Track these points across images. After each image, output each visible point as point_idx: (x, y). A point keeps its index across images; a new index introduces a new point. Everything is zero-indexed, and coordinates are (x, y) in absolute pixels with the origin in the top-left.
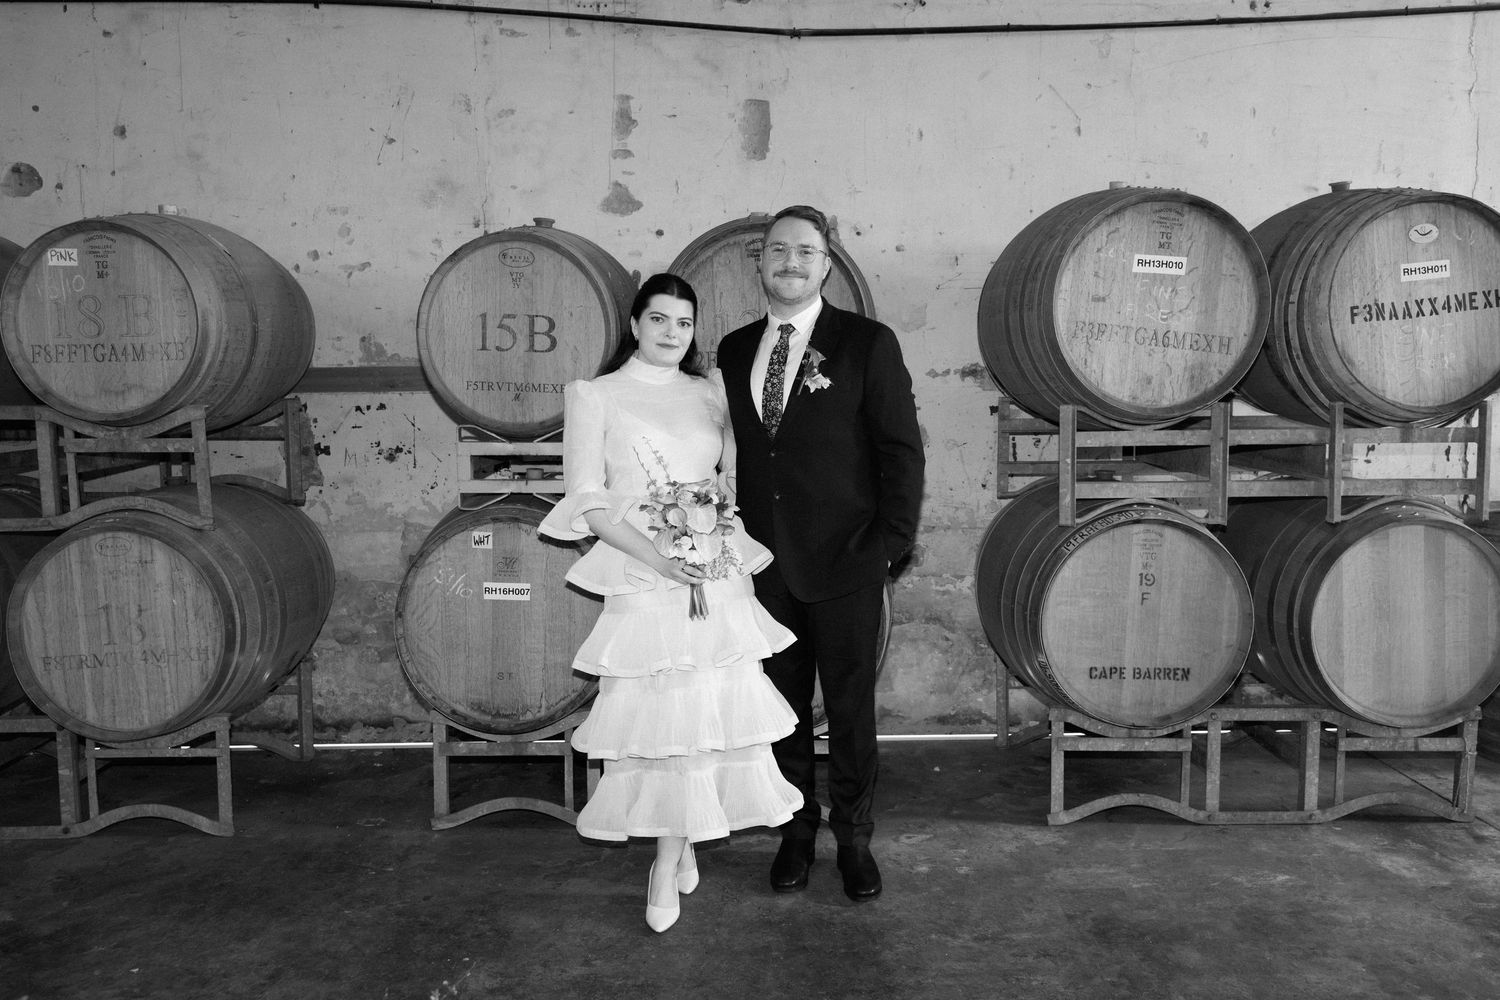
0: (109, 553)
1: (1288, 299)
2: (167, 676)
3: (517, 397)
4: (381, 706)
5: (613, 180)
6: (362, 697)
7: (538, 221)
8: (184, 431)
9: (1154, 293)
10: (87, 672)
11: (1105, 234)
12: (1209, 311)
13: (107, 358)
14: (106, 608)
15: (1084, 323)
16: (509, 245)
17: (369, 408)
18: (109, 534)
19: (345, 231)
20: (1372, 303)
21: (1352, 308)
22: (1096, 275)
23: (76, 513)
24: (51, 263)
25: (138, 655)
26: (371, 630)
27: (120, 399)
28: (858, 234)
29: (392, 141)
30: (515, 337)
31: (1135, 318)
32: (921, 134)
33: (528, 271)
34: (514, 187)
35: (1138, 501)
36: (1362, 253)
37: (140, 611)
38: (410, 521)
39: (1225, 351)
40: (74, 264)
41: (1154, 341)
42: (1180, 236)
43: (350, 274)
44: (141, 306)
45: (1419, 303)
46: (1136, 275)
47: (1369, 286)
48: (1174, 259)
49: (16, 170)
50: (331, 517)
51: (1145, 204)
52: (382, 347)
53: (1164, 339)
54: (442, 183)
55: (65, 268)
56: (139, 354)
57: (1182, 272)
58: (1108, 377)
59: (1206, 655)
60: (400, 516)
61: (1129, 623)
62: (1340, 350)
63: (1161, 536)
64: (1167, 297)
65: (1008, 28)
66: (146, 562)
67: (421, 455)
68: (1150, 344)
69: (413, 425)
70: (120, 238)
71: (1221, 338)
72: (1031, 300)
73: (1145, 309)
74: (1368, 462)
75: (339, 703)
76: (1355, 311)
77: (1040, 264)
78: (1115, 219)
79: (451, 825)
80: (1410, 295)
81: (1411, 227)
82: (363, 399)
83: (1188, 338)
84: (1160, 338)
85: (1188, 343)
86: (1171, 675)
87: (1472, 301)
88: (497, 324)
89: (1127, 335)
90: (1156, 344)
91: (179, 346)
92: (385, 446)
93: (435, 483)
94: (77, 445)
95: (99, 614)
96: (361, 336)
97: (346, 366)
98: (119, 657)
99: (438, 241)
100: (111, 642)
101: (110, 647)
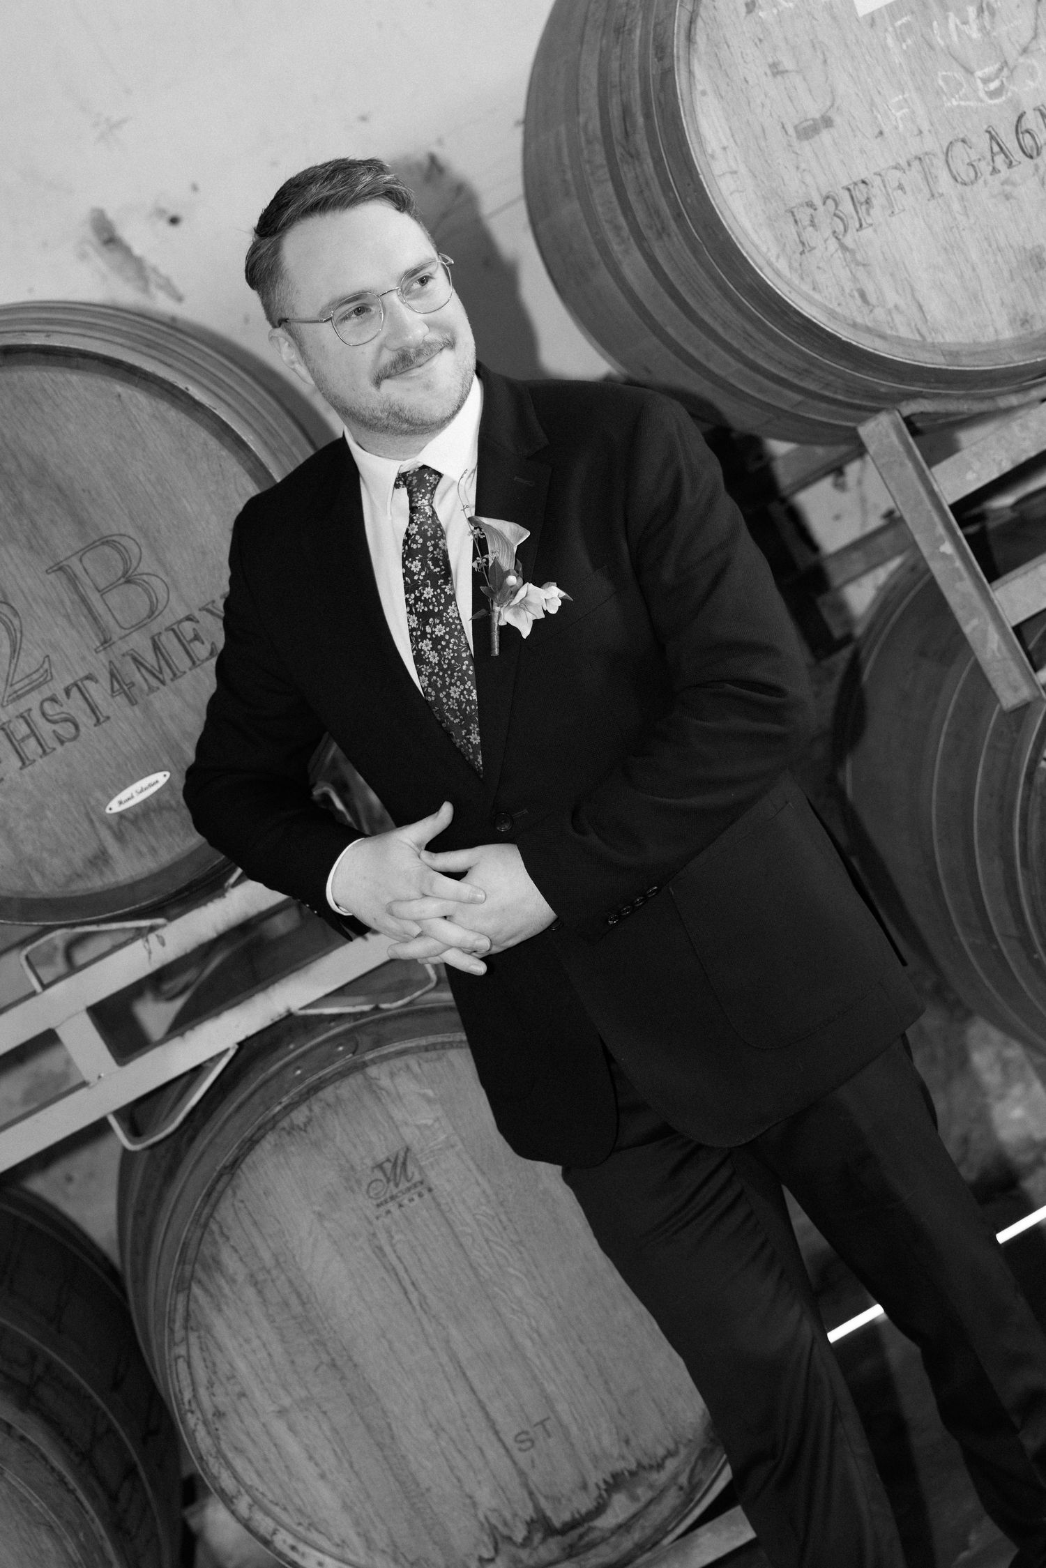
9: (938, 40)
15: (810, 205)
22: (776, 70)
28: (174, 221)
31: (925, 127)
41: (1000, 159)
53: (1020, 141)
58: (936, 308)
64: (976, 35)
68: (995, 171)
72: (654, 212)
73: (939, 93)
77: (626, 112)
84: (1011, 144)
89: (928, 178)
90: (1010, 165)
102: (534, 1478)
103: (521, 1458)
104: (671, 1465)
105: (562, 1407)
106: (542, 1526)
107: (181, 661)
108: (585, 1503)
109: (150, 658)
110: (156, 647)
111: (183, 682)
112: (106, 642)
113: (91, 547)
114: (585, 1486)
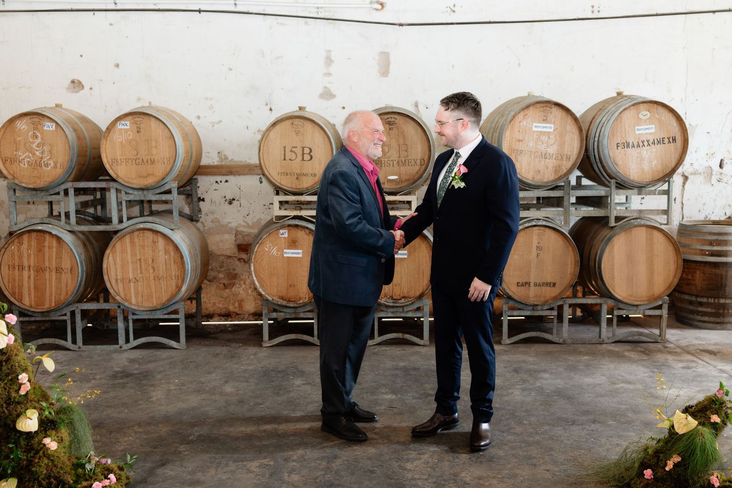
0: (141, 239)
1: (594, 139)
2: (163, 286)
3: (297, 178)
4: (225, 308)
5: (324, 86)
6: (218, 304)
7: (300, 108)
8: (169, 192)
9: (541, 138)
10: (132, 284)
11: (522, 115)
12: (562, 145)
13: (140, 164)
14: (140, 260)
15: (514, 150)
16: (294, 120)
17: (221, 182)
18: (141, 232)
19: (211, 107)
20: (624, 142)
21: (617, 144)
22: (519, 131)
23: (126, 223)
24: (119, 127)
25: (152, 278)
26: (221, 276)
27: (145, 179)
28: (427, 108)
29: (231, 69)
30: (296, 155)
31: (534, 148)
32: (453, 66)
33: (301, 130)
34: (282, 89)
35: (536, 218)
36: (621, 122)
37: (153, 261)
38: (238, 229)
39: (568, 160)
40: (128, 127)
42: (551, 117)
43: (213, 126)
44: (154, 144)
45: (643, 142)
46: (534, 131)
47: (624, 136)
48: (550, 125)
49: (73, 82)
50: (205, 228)
51: (537, 105)
52: (226, 156)
53: (545, 156)
54: (252, 87)
55: (124, 129)
57: (552, 130)
58: (523, 171)
59: (562, 277)
60: (234, 227)
61: (532, 265)
62: (612, 160)
63: (544, 231)
64: (546, 140)
65: (490, 23)
66: (155, 243)
67: (244, 202)
68: (539, 158)
69: (240, 189)
70: (146, 117)
71: (567, 155)
73: (538, 145)
74: (642, 204)
75: (208, 306)
76: (618, 145)
77: (498, 127)
78: (526, 110)
79: (270, 345)
80: (639, 139)
81: (640, 113)
82: (219, 178)
83: (554, 155)
84: (543, 156)
85: (554, 157)
86: (549, 285)
87: (663, 141)
88: (290, 150)
89: (531, 154)
90: (542, 158)
91: (168, 159)
92: (228, 198)
93: (249, 213)
94: (127, 197)
95: (137, 262)
96: (218, 152)
97: (212, 164)
98: (144, 278)
99: (250, 112)
100: (141, 273)
101: (141, 275)
102: (394, 290)
103: (394, 287)
104: (412, 299)
105: (402, 284)
106: (392, 297)
107: (407, 164)
108: (398, 298)
109: (403, 162)
110: (405, 161)
111: (406, 167)
112: (399, 157)
113: (404, 144)
114: (400, 295)
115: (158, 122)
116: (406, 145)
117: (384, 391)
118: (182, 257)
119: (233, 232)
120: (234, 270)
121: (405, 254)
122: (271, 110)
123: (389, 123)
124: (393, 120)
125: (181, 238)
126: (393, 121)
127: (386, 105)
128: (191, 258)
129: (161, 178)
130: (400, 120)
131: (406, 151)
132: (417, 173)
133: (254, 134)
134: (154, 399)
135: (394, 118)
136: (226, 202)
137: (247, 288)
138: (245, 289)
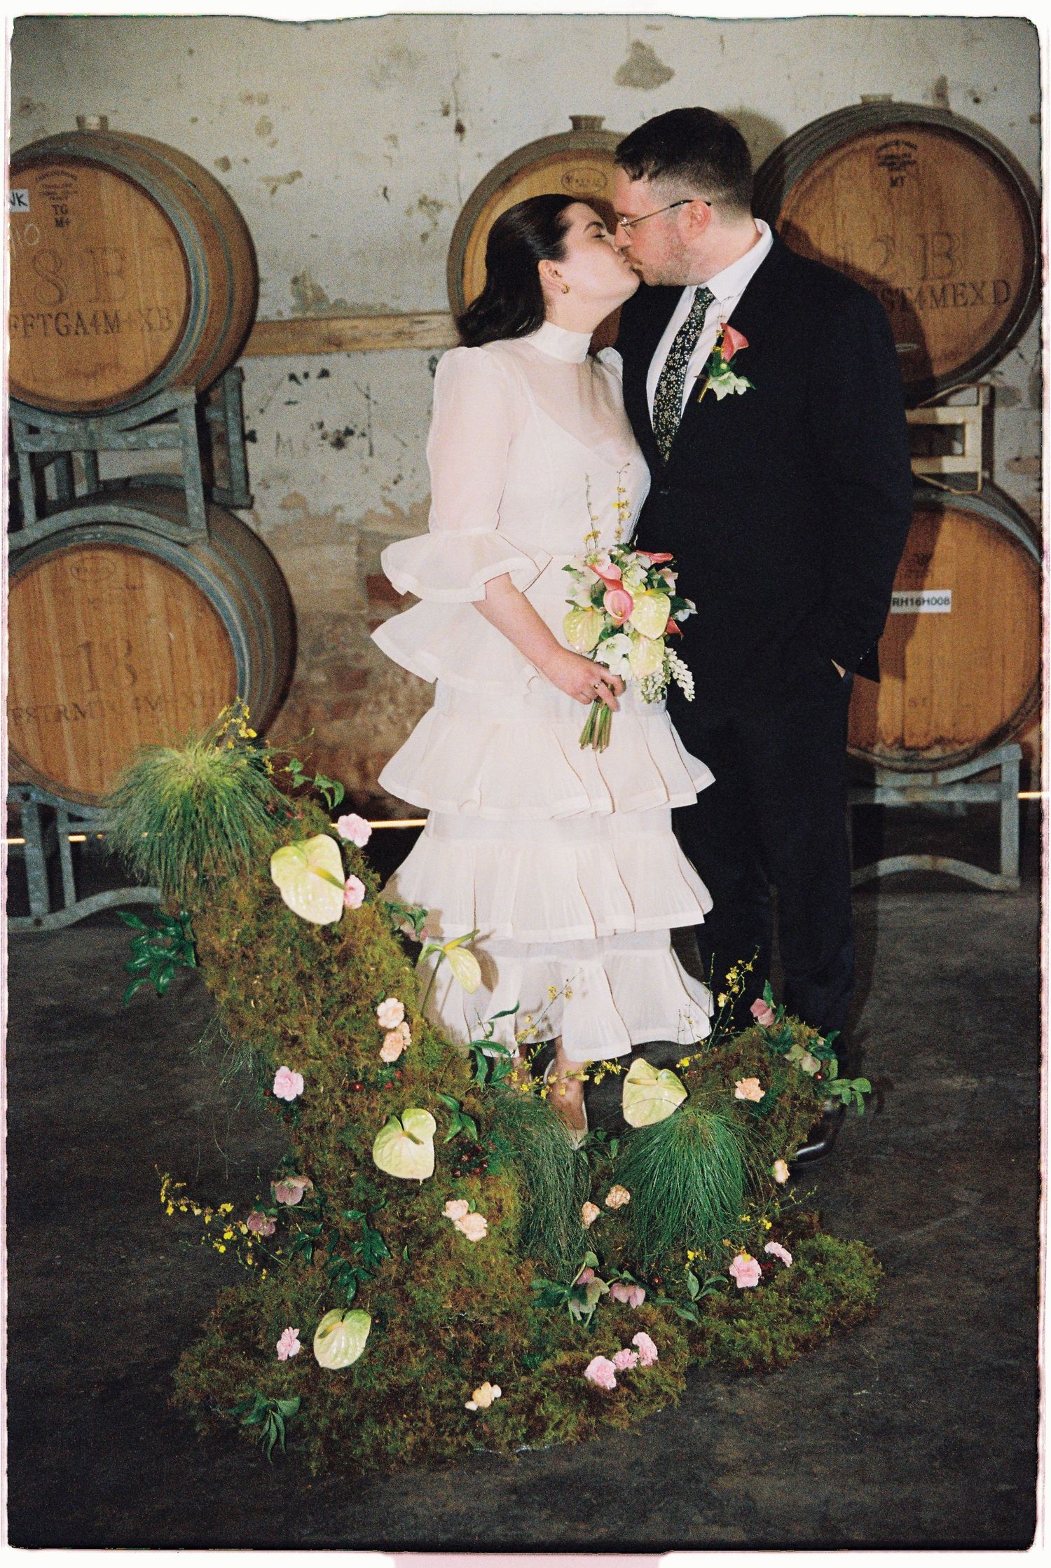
0: (88, 577)
5: (633, 39)
7: (576, 121)
10: (66, 725)
13: (72, 330)
14: (88, 645)
16: (574, 164)
17: (306, 375)
18: (87, 554)
19: (265, 128)
25: (129, 703)
27: (92, 383)
28: (976, 101)
34: (496, 56)
37: (129, 648)
38: (367, 529)
40: (26, 209)
43: (274, 191)
52: (320, 289)
54: (397, 54)
55: (14, 216)
56: (113, 324)
60: (353, 522)
66: (134, 588)
67: (381, 439)
69: (367, 397)
70: (83, 172)
82: (298, 364)
91: (164, 313)
92: (330, 428)
93: (400, 476)
94: (33, 443)
95: (78, 653)
96: (292, 276)
97: (275, 318)
98: (105, 705)
99: (393, 138)
100: (94, 687)
101: (94, 694)
102: (908, 721)
103: (908, 709)
105: (935, 696)
106: (899, 743)
107: (950, 302)
108: (923, 743)
109: (938, 292)
110: (943, 290)
111: (946, 311)
112: (924, 278)
113: (940, 234)
114: (926, 735)
115: (123, 188)
116: (948, 235)
117: (932, 1061)
118: (224, 633)
119: (353, 539)
120: (358, 657)
121: (946, 601)
122: (460, 129)
123: (891, 163)
124: (903, 149)
125: (215, 569)
126: (905, 155)
127: (862, 98)
128: (249, 633)
129: (143, 376)
130: (925, 148)
131: (948, 255)
132: (984, 328)
133: (409, 212)
134: (198, 1106)
135: (908, 144)
136: (326, 443)
137: (399, 715)
138: (395, 718)
